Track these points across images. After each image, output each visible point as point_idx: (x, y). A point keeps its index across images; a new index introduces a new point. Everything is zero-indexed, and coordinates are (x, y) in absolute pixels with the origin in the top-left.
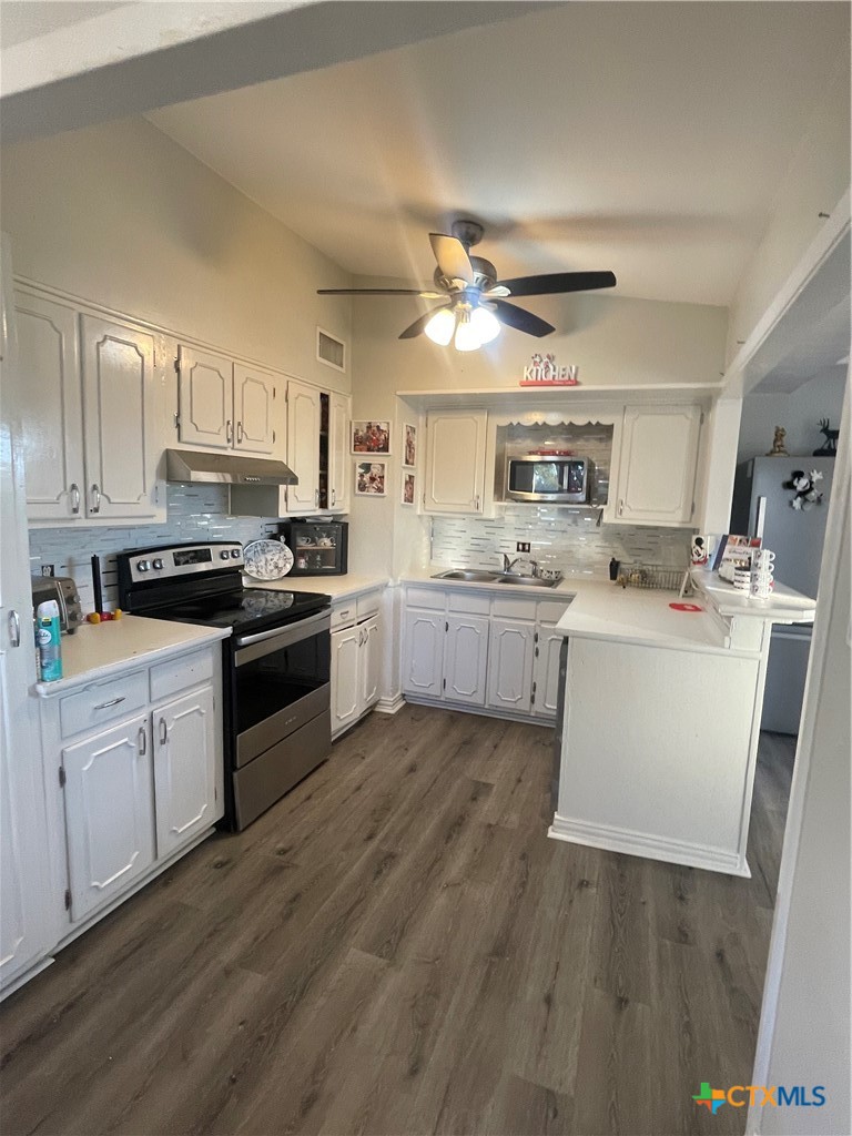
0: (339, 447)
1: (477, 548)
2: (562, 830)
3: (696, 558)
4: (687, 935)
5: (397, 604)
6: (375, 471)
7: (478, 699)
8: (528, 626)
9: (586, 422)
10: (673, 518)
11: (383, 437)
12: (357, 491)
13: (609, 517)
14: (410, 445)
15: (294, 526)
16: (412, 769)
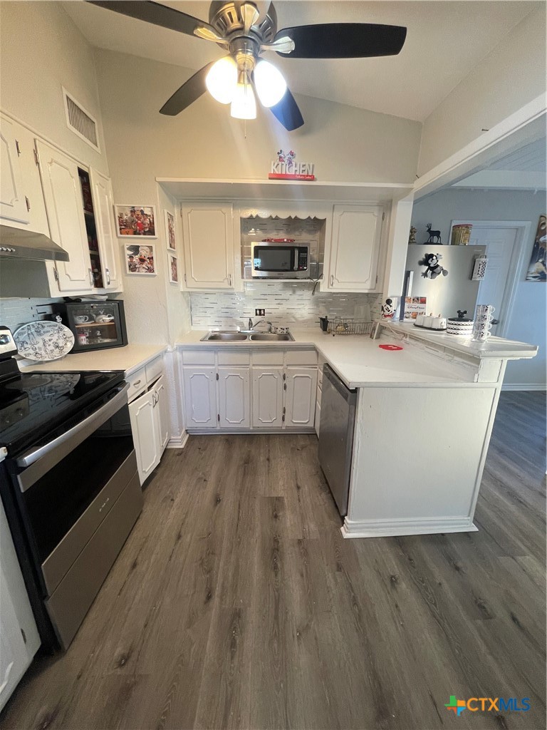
0: (106, 231)
1: (227, 315)
2: (352, 530)
3: (387, 313)
4: (484, 608)
5: (175, 365)
6: (144, 252)
7: (245, 425)
8: (278, 370)
9: (307, 217)
10: (364, 287)
11: (147, 221)
12: (129, 272)
13: (324, 288)
14: (171, 231)
15: (69, 306)
16: (217, 500)
